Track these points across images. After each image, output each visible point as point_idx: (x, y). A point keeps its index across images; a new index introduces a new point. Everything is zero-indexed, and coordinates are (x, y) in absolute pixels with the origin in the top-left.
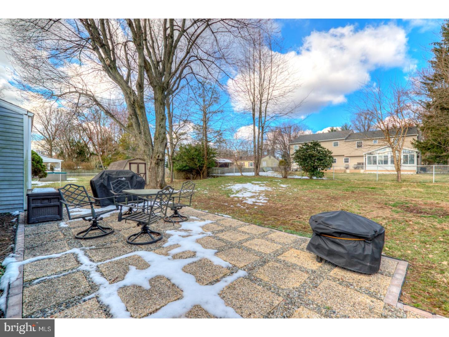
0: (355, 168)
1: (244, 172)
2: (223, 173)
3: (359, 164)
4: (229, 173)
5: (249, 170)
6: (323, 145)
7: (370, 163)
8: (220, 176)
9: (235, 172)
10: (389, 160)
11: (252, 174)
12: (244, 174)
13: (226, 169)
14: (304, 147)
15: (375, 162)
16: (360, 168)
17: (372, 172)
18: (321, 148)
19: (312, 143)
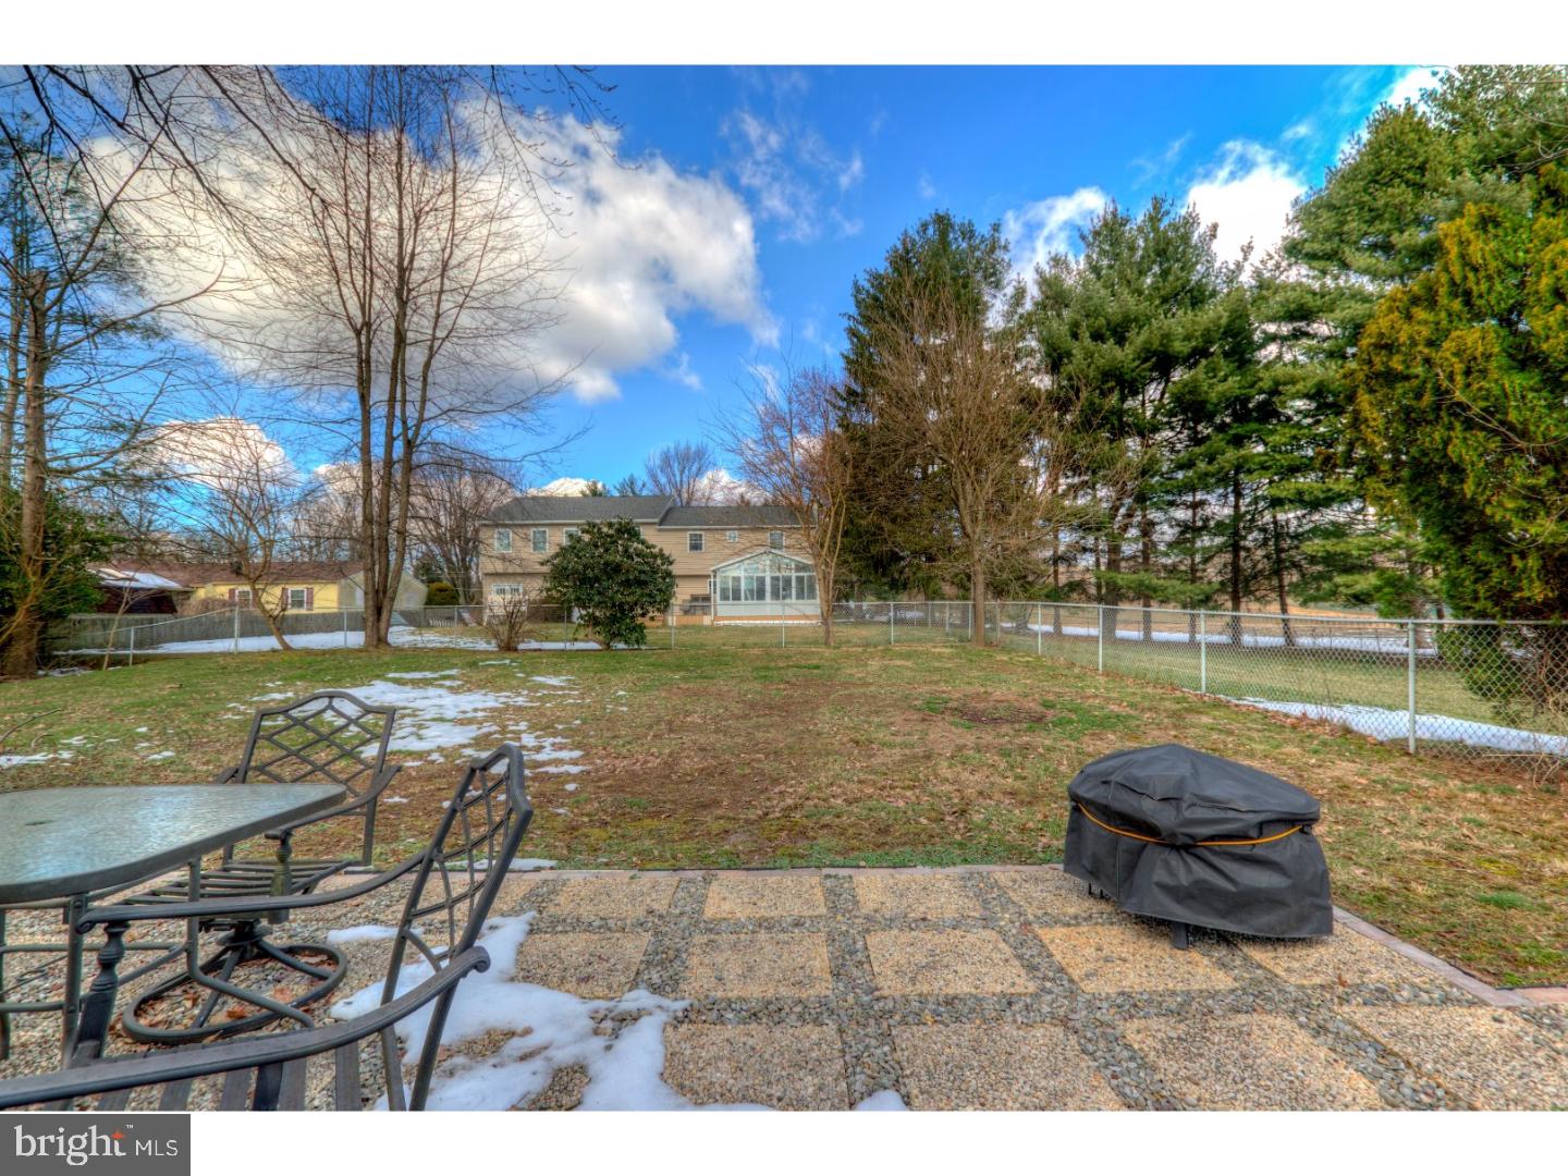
0: (686, 612)
1: (294, 632)
2: (154, 643)
3: (695, 598)
4: (183, 639)
5: (329, 623)
6: (648, 534)
7: (725, 597)
8: (137, 660)
9: (243, 635)
10: (768, 588)
11: (356, 639)
12: (299, 641)
13: (163, 621)
14: (586, 538)
15: (737, 597)
16: (699, 612)
17: (733, 622)
18: (643, 542)
19: (610, 525)
